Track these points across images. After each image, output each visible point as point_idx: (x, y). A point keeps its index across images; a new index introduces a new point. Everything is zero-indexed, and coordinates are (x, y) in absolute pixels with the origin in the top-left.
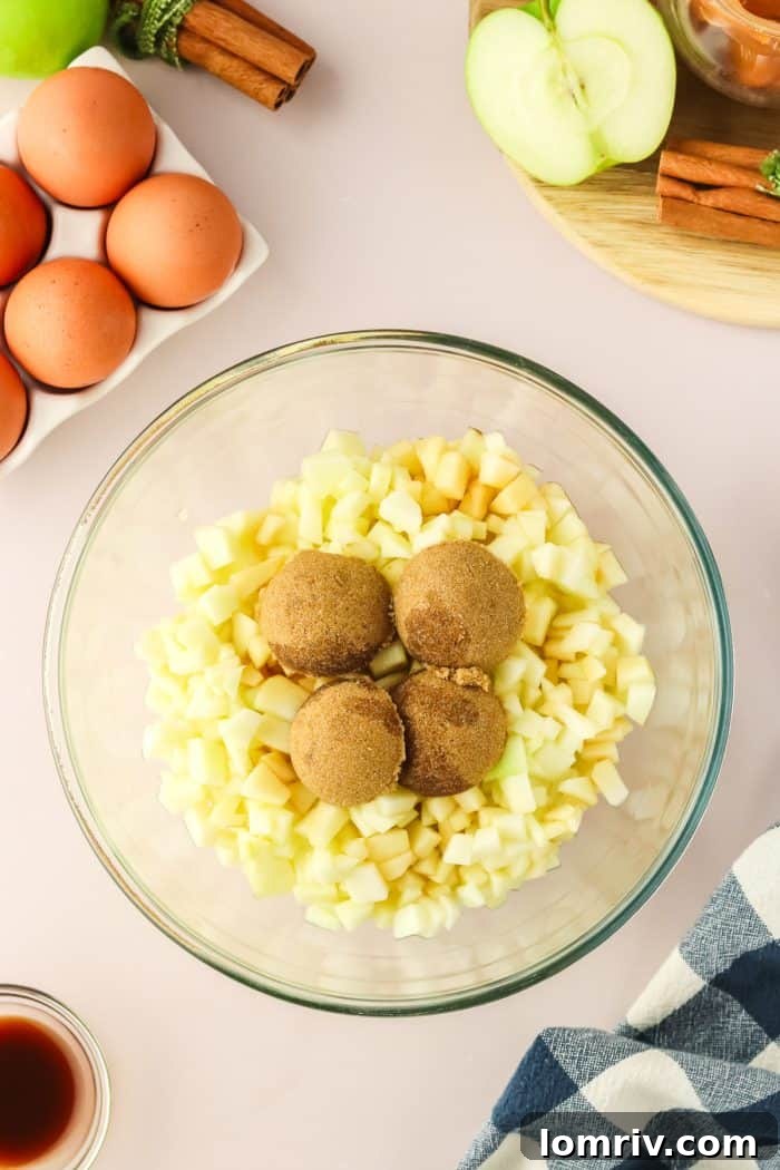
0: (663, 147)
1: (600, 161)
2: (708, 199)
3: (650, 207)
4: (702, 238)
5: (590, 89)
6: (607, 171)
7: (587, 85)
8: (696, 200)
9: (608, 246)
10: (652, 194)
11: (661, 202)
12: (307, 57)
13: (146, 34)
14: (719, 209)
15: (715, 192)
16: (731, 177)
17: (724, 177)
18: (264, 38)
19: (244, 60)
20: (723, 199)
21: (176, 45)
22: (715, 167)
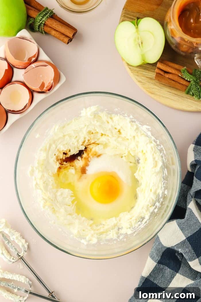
0: (158, 61)
1: (143, 61)
2: (167, 76)
3: (153, 75)
4: (164, 85)
5: (143, 44)
6: (144, 64)
8: (164, 75)
9: (141, 82)
10: (154, 72)
11: (155, 74)
12: (75, 31)
13: (36, 26)
14: (169, 78)
15: (169, 74)
16: (173, 71)
17: (172, 71)
18: (65, 27)
19: (60, 32)
20: (170, 76)
21: (43, 29)
22: (170, 68)
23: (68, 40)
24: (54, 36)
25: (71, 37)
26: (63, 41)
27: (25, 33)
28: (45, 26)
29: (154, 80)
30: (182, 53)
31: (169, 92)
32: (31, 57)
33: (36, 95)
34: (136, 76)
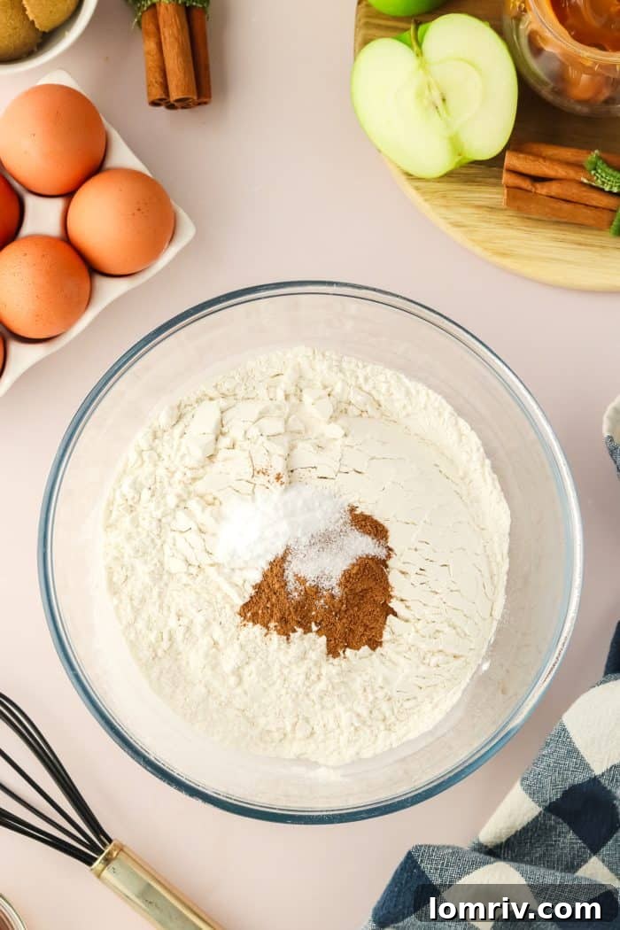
0: (507, 148)
1: (457, 159)
2: (542, 189)
3: (497, 196)
4: (538, 220)
5: (448, 102)
6: (463, 166)
7: (447, 98)
8: (533, 190)
9: (464, 226)
10: (498, 185)
11: (506, 191)
14: (551, 197)
15: (547, 184)
16: (560, 172)
17: (557, 172)
20: (554, 189)
22: (547, 163)
29: (506, 210)
31: (556, 240)
33: (99, 282)
34: (443, 211)
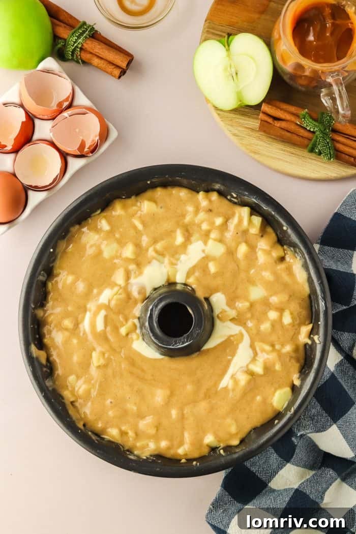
0: (264, 101)
1: (239, 103)
2: (278, 124)
3: (255, 123)
4: (275, 139)
5: (238, 75)
6: (241, 107)
7: (239, 73)
8: (273, 124)
9: (238, 136)
10: (257, 119)
11: (259, 122)
12: (130, 58)
13: (67, 51)
14: (281, 128)
15: (281, 122)
16: (288, 117)
17: (285, 116)
18: (113, 52)
19: (106, 60)
20: (283, 124)
21: (80, 55)
22: (282, 112)
23: (119, 72)
24: (97, 67)
25: (125, 68)
26: (111, 74)
27: (50, 63)
28: (83, 52)
29: (258, 131)
30: (300, 88)
31: (282, 150)
32: (61, 100)
33: (71, 160)
34: (229, 127)
